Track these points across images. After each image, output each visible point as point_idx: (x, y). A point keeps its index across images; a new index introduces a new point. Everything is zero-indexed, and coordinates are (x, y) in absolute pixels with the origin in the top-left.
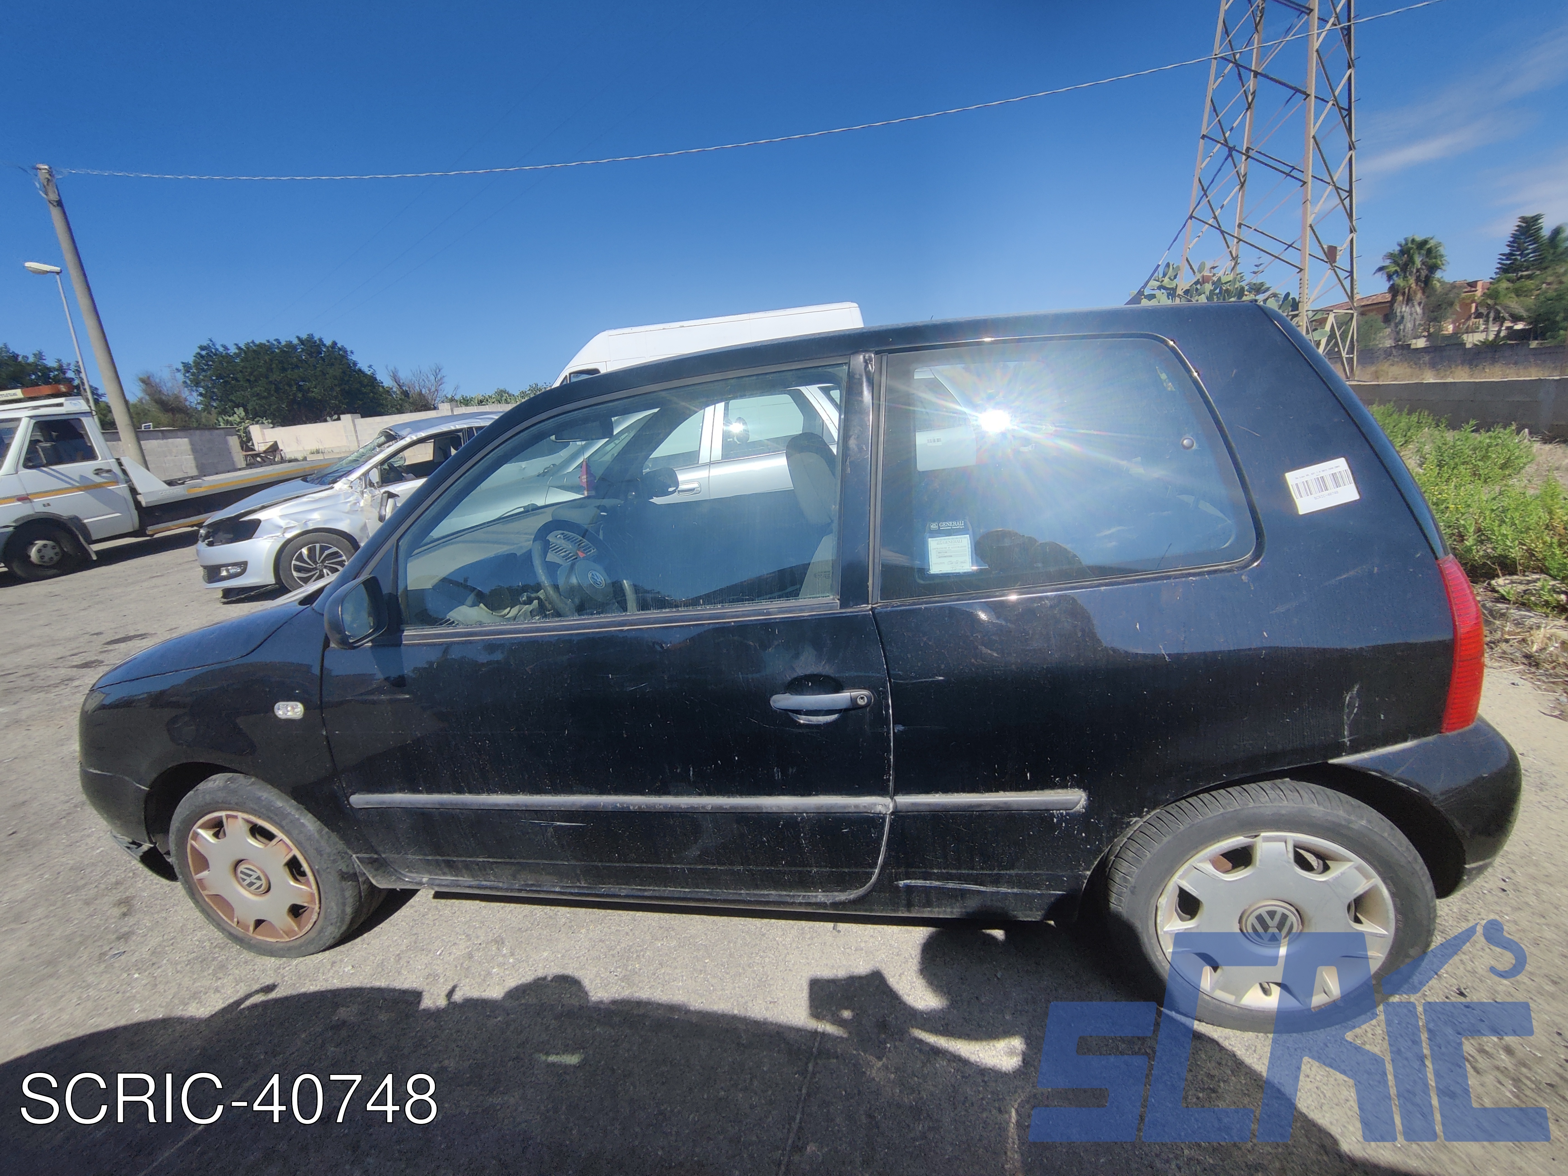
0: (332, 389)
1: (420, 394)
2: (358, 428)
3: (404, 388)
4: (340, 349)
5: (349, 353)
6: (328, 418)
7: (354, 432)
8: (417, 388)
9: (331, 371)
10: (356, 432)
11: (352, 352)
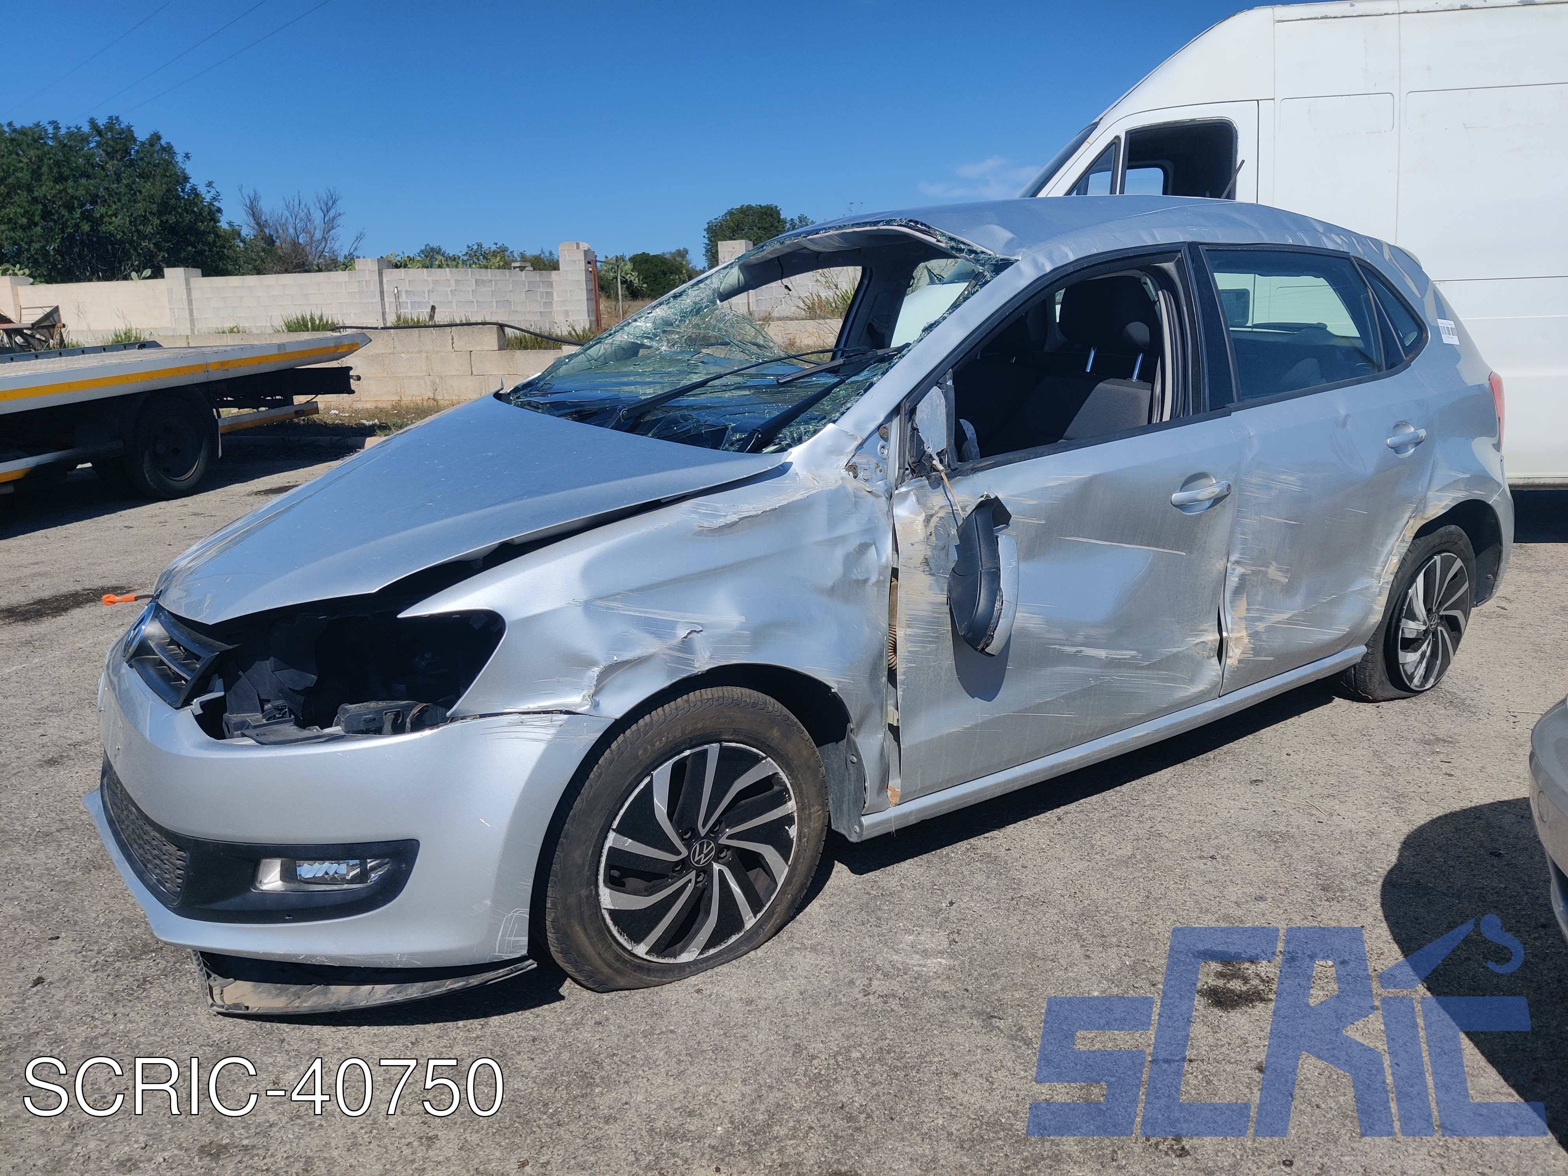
0: (145, 220)
1: (295, 244)
2: (195, 294)
3: (267, 231)
4: (164, 149)
5: (179, 158)
6: (134, 274)
7: (186, 302)
8: (291, 231)
9: (147, 187)
10: (190, 302)
11: (187, 156)
